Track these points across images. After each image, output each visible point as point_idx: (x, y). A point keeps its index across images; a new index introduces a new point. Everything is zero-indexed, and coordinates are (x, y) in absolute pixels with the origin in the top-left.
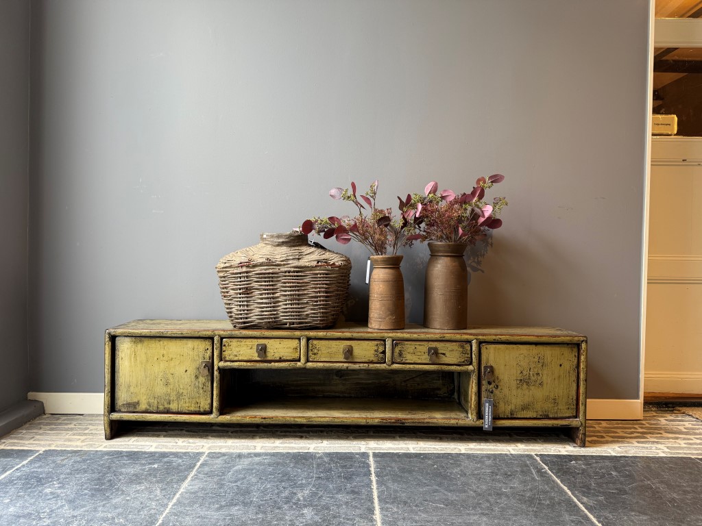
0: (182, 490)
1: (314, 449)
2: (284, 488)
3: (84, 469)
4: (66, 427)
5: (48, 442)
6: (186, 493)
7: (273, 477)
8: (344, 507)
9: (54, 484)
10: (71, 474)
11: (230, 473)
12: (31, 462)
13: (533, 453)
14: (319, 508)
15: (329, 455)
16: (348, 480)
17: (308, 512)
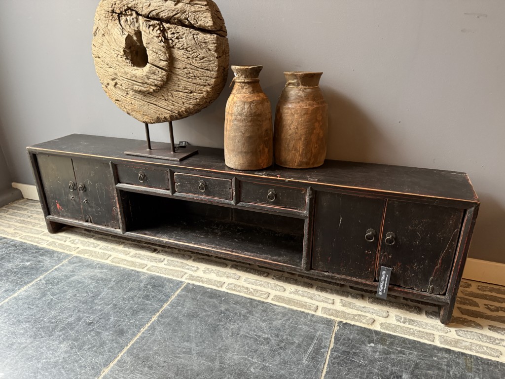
1: (147, 270)
8: (95, 348)
11: (63, 283)
13: (338, 319)
14: (76, 344)
15: (152, 278)
16: (132, 315)
17: (64, 346)
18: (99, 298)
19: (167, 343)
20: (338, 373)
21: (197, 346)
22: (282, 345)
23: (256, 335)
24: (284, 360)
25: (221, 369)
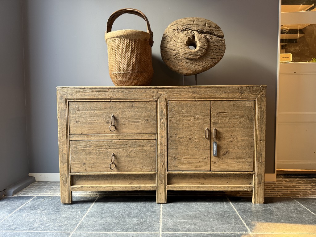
3: (52, 203)
4: (44, 187)
5: (37, 193)
6: (90, 212)
7: (123, 206)
8: (149, 217)
9: (40, 210)
10: (46, 205)
12: (31, 201)
14: (139, 218)
19: (175, 211)
21: (187, 210)
25: (201, 213)
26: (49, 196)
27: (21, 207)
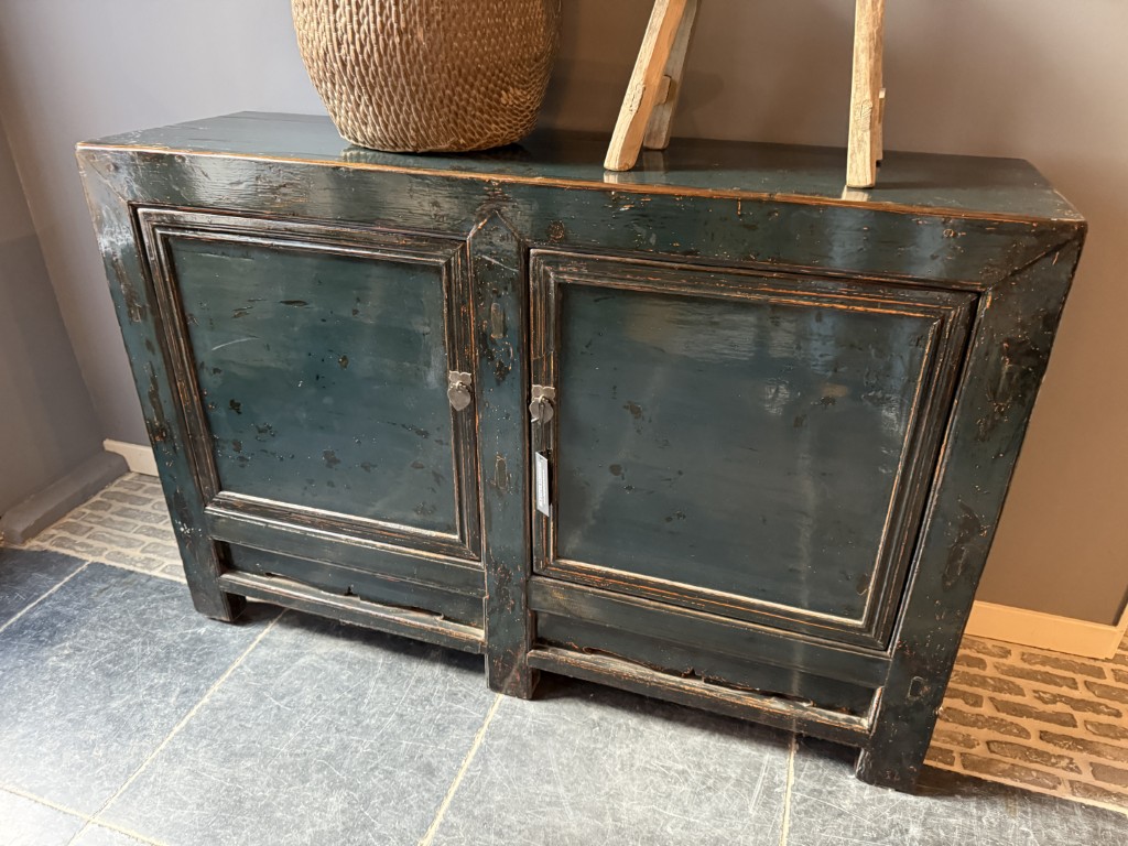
0: (206, 700)
2: (338, 730)
3: (115, 618)
4: (138, 507)
5: (102, 544)
6: (207, 707)
7: (338, 696)
8: (392, 803)
9: (64, 648)
10: (93, 628)
11: (287, 673)
12: (62, 588)
14: (356, 796)
16: (438, 735)
17: (336, 802)
18: (366, 701)
19: (516, 787)
20: (809, 829)
21: (569, 791)
22: (710, 782)
23: (663, 766)
24: (717, 809)
25: (619, 831)
26: (131, 568)
27: (19, 615)
